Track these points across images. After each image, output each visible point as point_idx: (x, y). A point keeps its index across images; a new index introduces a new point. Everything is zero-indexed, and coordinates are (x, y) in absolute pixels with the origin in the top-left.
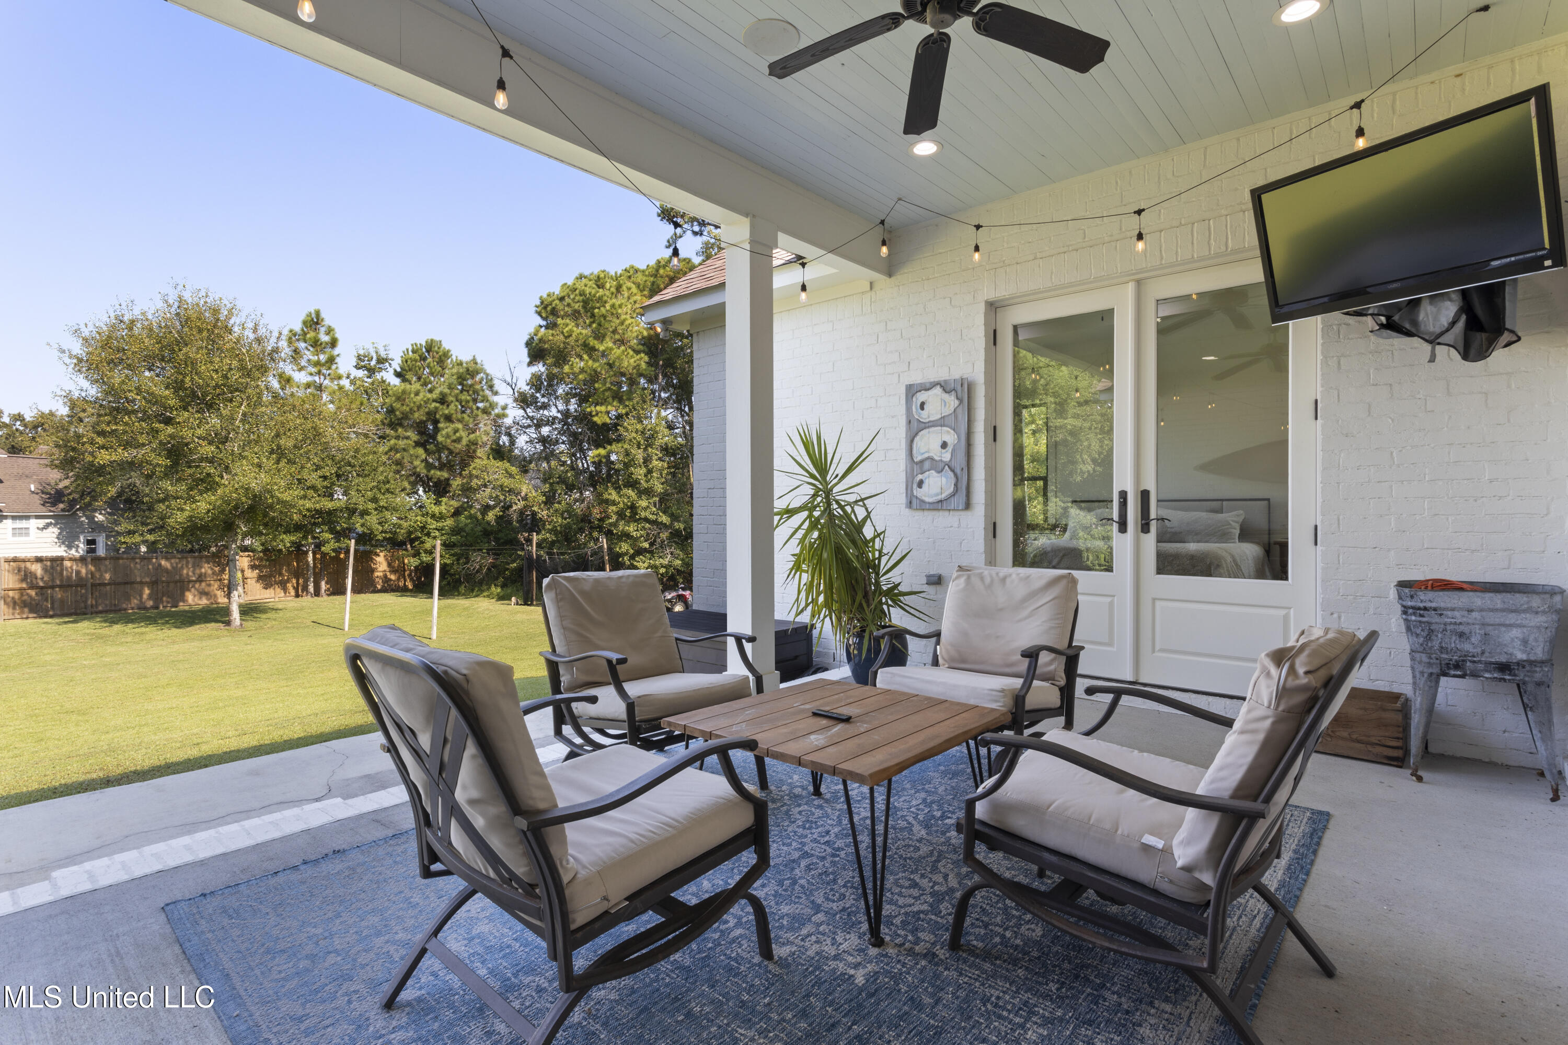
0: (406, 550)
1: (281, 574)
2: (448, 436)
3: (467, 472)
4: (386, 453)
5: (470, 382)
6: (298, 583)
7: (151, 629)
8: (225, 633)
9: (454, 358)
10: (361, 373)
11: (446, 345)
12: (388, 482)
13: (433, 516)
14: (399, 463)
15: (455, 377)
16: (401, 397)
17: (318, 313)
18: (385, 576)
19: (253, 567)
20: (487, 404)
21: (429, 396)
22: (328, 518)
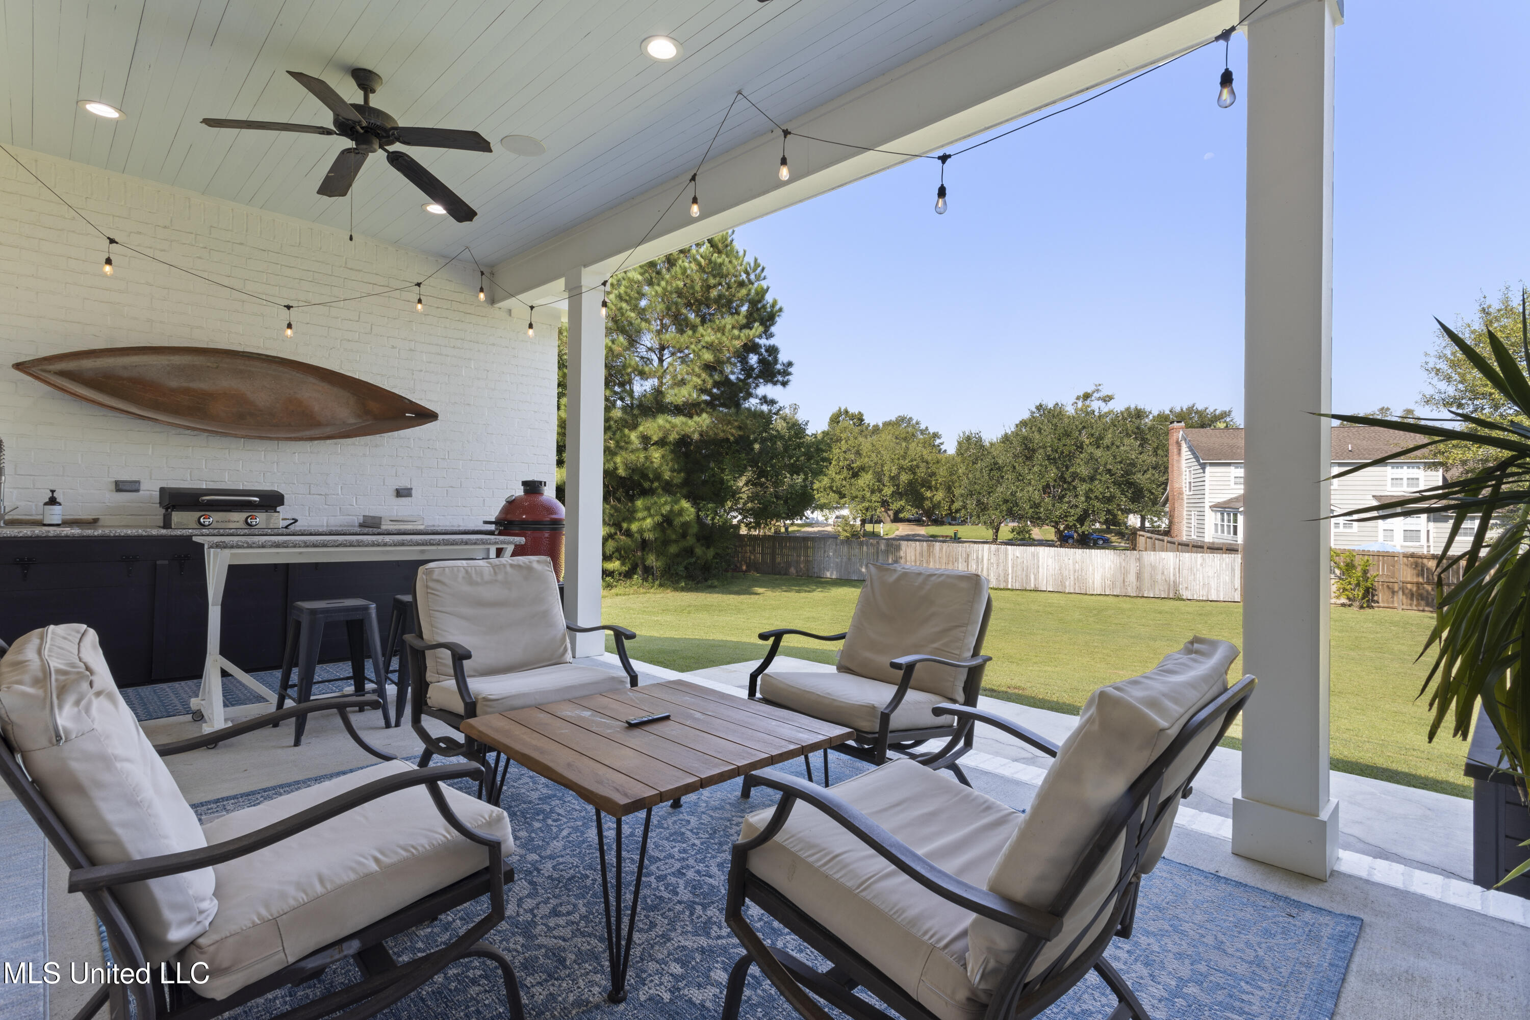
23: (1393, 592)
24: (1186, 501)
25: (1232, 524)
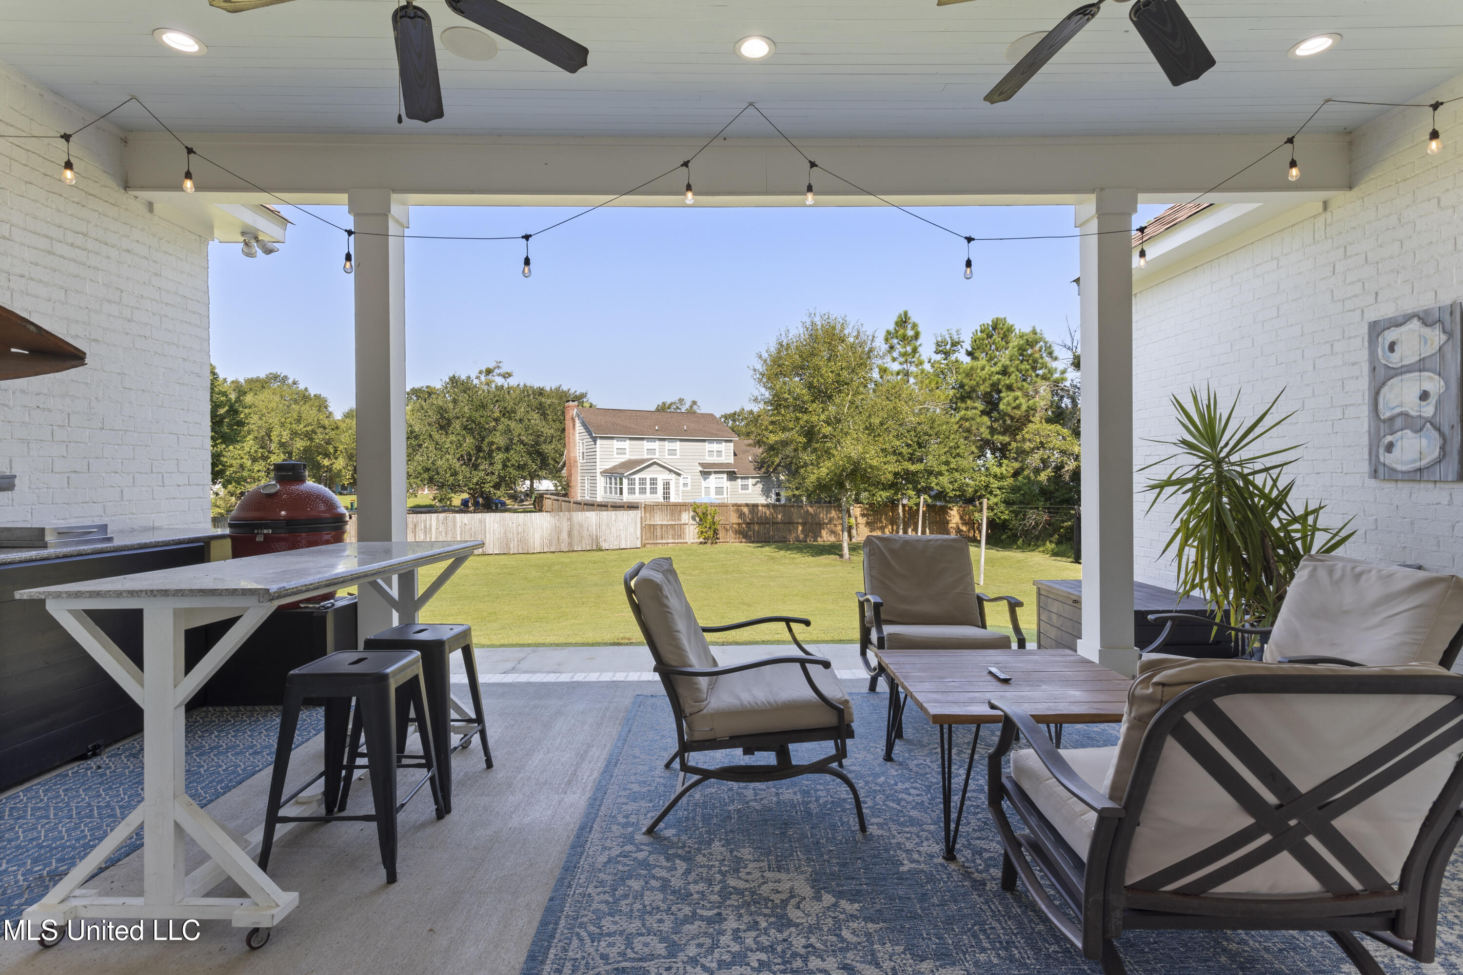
0: (975, 506)
1: (881, 522)
2: (1009, 404)
3: (1020, 436)
4: (958, 423)
5: (1029, 352)
6: (893, 529)
7: (798, 555)
8: (840, 563)
9: (1017, 331)
10: (939, 357)
11: (1010, 321)
12: (958, 447)
13: (995, 476)
14: (968, 431)
15: (1016, 349)
16: (969, 374)
17: (906, 313)
18: (958, 528)
19: (863, 515)
20: (1046, 371)
21: (993, 369)
22: (910, 478)
23: (727, 530)
24: (579, 468)
25: (618, 486)
